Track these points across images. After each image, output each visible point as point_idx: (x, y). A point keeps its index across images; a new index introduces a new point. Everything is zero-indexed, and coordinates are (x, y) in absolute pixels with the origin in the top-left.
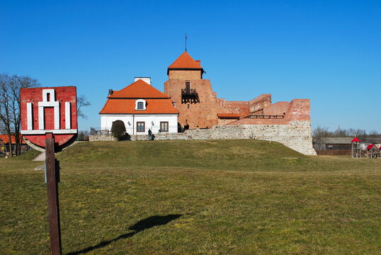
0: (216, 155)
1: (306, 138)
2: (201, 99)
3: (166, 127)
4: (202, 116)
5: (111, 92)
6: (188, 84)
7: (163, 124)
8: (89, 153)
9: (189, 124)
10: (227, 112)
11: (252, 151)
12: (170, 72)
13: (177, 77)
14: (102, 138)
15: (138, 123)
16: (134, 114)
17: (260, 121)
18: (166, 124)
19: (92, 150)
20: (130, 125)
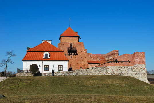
0: (98, 84)
1: (144, 74)
2: (78, 53)
3: (61, 68)
4: (79, 62)
5: (29, 48)
6: (71, 44)
7: (59, 67)
8: (18, 83)
9: (72, 67)
10: (93, 60)
11: (119, 82)
12: (62, 38)
13: (65, 41)
14: (24, 75)
15: (45, 66)
16: (42, 60)
17: (117, 64)
18: (61, 67)
19: (19, 82)
20: (40, 67)
